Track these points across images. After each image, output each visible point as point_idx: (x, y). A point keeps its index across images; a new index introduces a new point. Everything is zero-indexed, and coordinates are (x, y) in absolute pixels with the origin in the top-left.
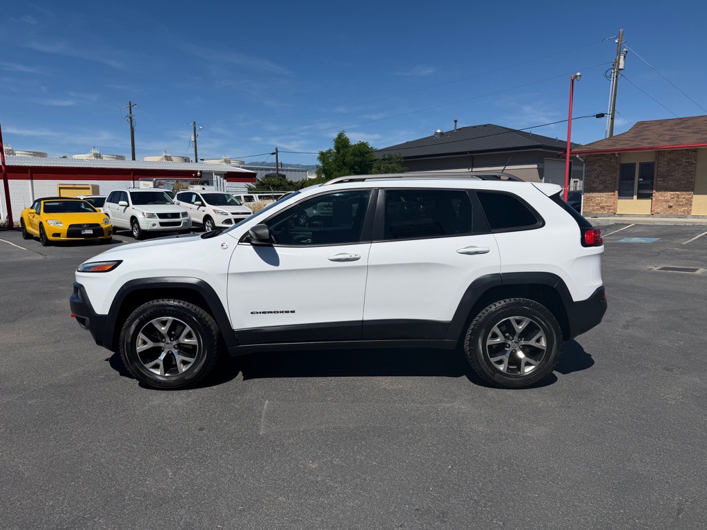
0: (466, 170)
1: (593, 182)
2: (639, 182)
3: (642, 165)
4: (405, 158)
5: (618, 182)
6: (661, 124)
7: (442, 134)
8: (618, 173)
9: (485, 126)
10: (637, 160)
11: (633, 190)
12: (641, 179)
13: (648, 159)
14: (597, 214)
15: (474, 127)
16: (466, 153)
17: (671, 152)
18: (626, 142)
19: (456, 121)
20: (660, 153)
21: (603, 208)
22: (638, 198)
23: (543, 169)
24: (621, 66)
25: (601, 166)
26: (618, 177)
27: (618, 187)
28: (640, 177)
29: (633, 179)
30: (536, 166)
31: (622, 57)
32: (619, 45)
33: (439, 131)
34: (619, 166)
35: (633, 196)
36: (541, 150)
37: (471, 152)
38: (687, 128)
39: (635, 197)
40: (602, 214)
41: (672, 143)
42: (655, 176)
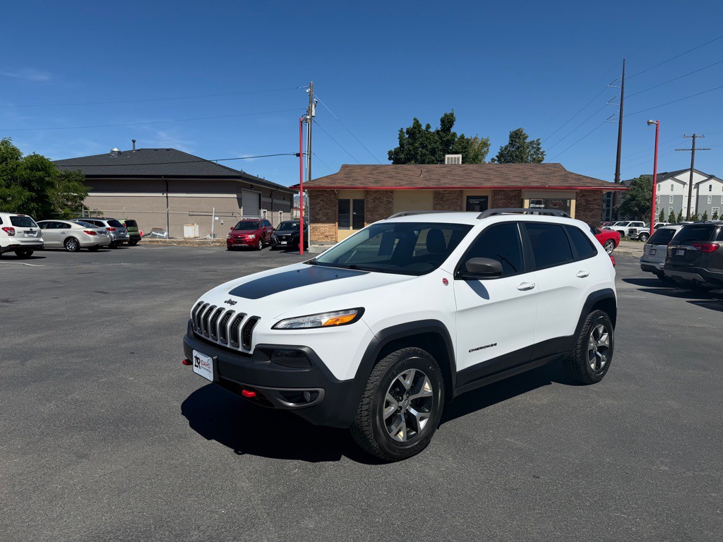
0: (161, 195)
1: (318, 214)
2: (354, 215)
3: (354, 201)
4: (87, 176)
5: (337, 215)
6: (361, 168)
7: (119, 153)
8: (337, 206)
9: (168, 150)
10: (351, 197)
11: (349, 222)
12: (355, 213)
13: (360, 196)
14: (322, 242)
15: (156, 150)
16: (160, 176)
17: (376, 191)
18: (343, 181)
19: (134, 142)
20: (367, 192)
21: (327, 236)
22: (354, 228)
23: (241, 199)
24: (313, 114)
25: (323, 201)
26: (337, 211)
27: (337, 219)
28: (354, 211)
29: (349, 213)
30: (235, 196)
31: (313, 106)
32: (310, 94)
33: (116, 150)
34: (337, 202)
35: (349, 227)
36: (240, 180)
37: (165, 176)
38: (382, 173)
39: (351, 228)
40: (326, 242)
41: (378, 185)
42: (365, 211)
